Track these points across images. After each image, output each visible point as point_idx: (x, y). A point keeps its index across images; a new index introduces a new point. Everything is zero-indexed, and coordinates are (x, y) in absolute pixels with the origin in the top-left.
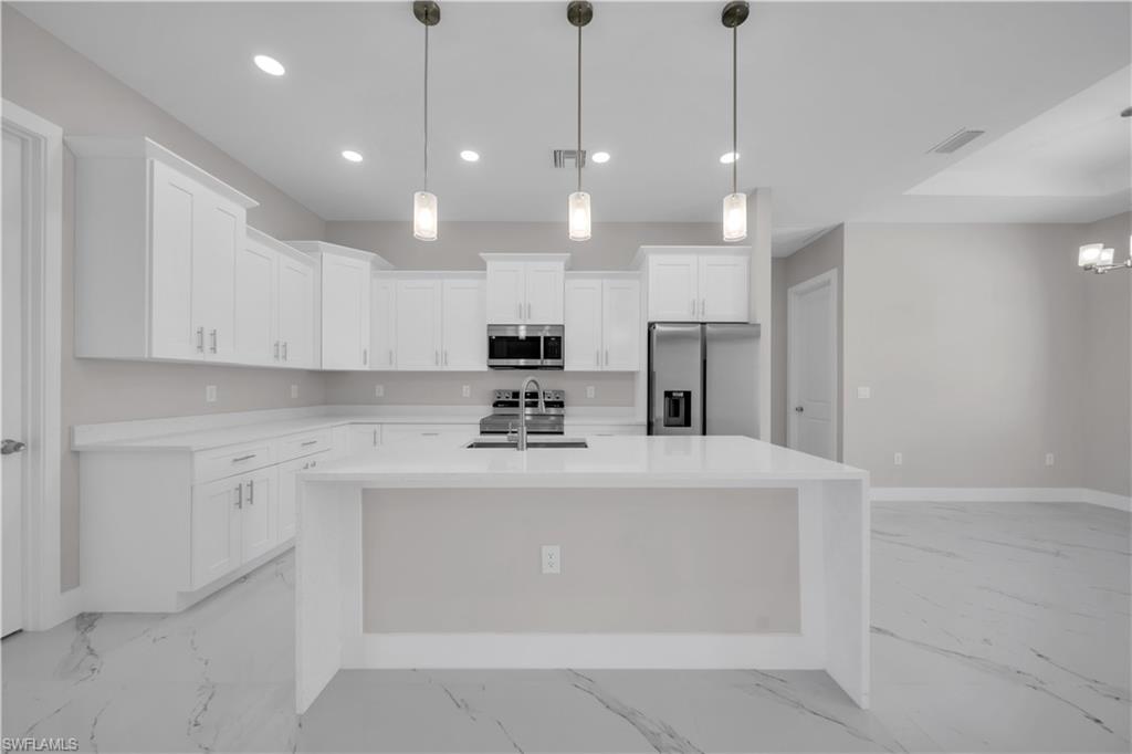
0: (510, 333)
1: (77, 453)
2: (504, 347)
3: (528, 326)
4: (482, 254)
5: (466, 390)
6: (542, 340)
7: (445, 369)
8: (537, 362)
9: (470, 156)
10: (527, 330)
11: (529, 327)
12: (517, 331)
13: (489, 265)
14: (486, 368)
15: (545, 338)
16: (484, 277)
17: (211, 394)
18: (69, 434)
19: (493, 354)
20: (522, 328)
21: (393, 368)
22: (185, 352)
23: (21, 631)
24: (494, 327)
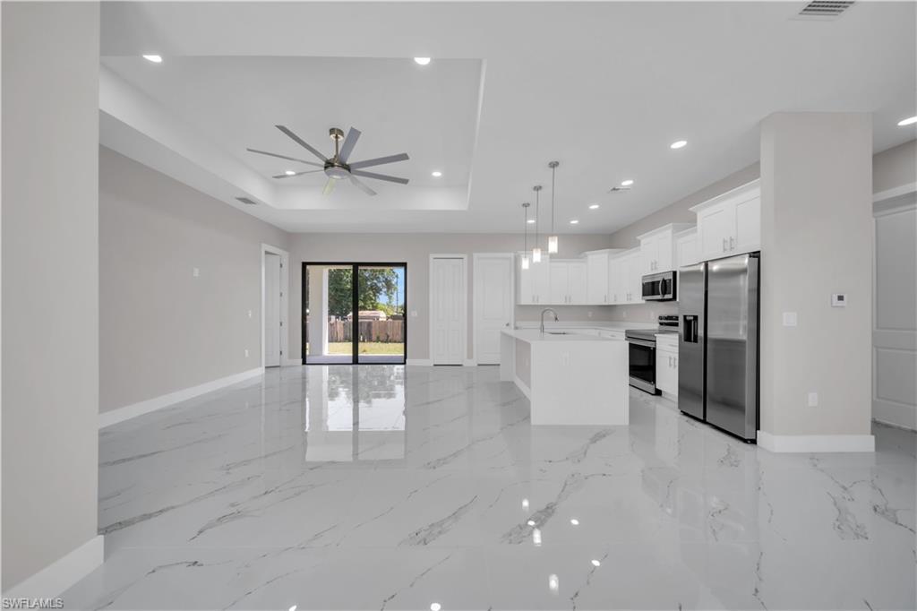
6: (660, 282)
8: (659, 297)
9: (594, 207)
12: (656, 277)
13: (642, 242)
15: (662, 281)
16: (640, 250)
24: (644, 277)
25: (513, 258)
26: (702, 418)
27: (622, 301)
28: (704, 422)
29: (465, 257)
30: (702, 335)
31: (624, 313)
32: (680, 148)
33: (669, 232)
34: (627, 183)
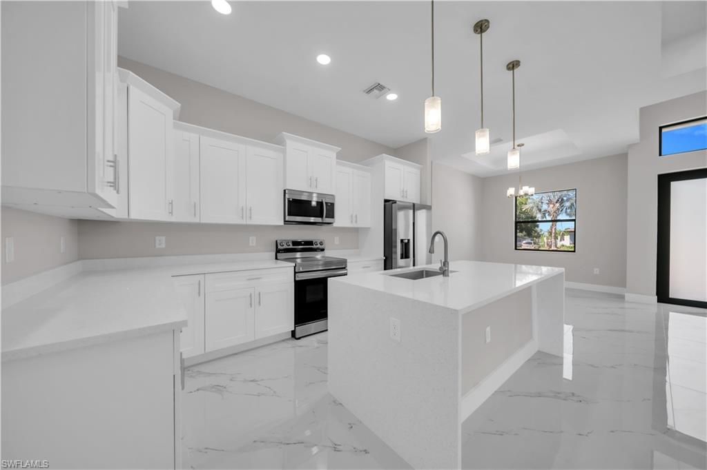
0: (304, 198)
2: (298, 208)
4: (282, 133)
5: (253, 241)
6: (325, 204)
7: (249, 222)
8: (321, 220)
10: (318, 197)
11: (319, 195)
13: (288, 143)
14: (282, 223)
15: (327, 203)
16: (284, 151)
19: (290, 213)
20: (315, 195)
21: (197, 220)
30: (412, 252)
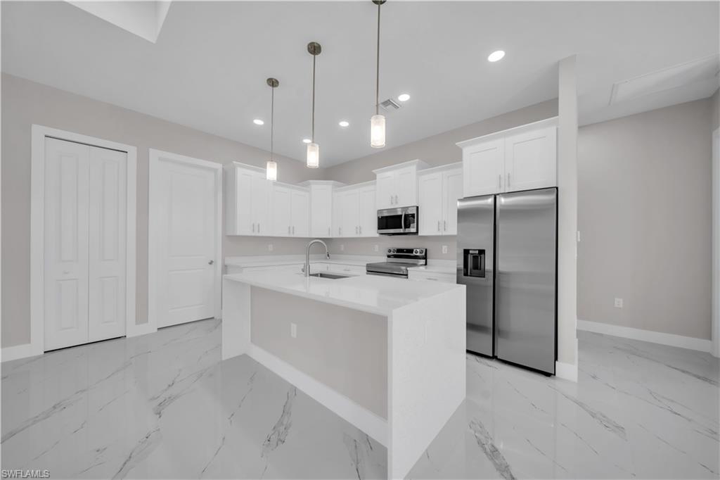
0: (389, 214)
1: (226, 266)
3: (402, 208)
4: (374, 171)
6: (403, 216)
7: (361, 236)
8: (401, 231)
9: (344, 124)
12: (396, 211)
13: (379, 176)
14: (378, 235)
15: (405, 215)
16: (375, 184)
17: (271, 247)
18: (223, 260)
19: (380, 227)
21: (341, 236)
22: (248, 232)
23: (213, 318)
24: (380, 211)
25: (220, 171)
26: (491, 355)
27: (349, 233)
28: (494, 357)
29: (132, 150)
30: (492, 268)
31: (342, 246)
32: (498, 61)
33: (414, 168)
34: (404, 98)
